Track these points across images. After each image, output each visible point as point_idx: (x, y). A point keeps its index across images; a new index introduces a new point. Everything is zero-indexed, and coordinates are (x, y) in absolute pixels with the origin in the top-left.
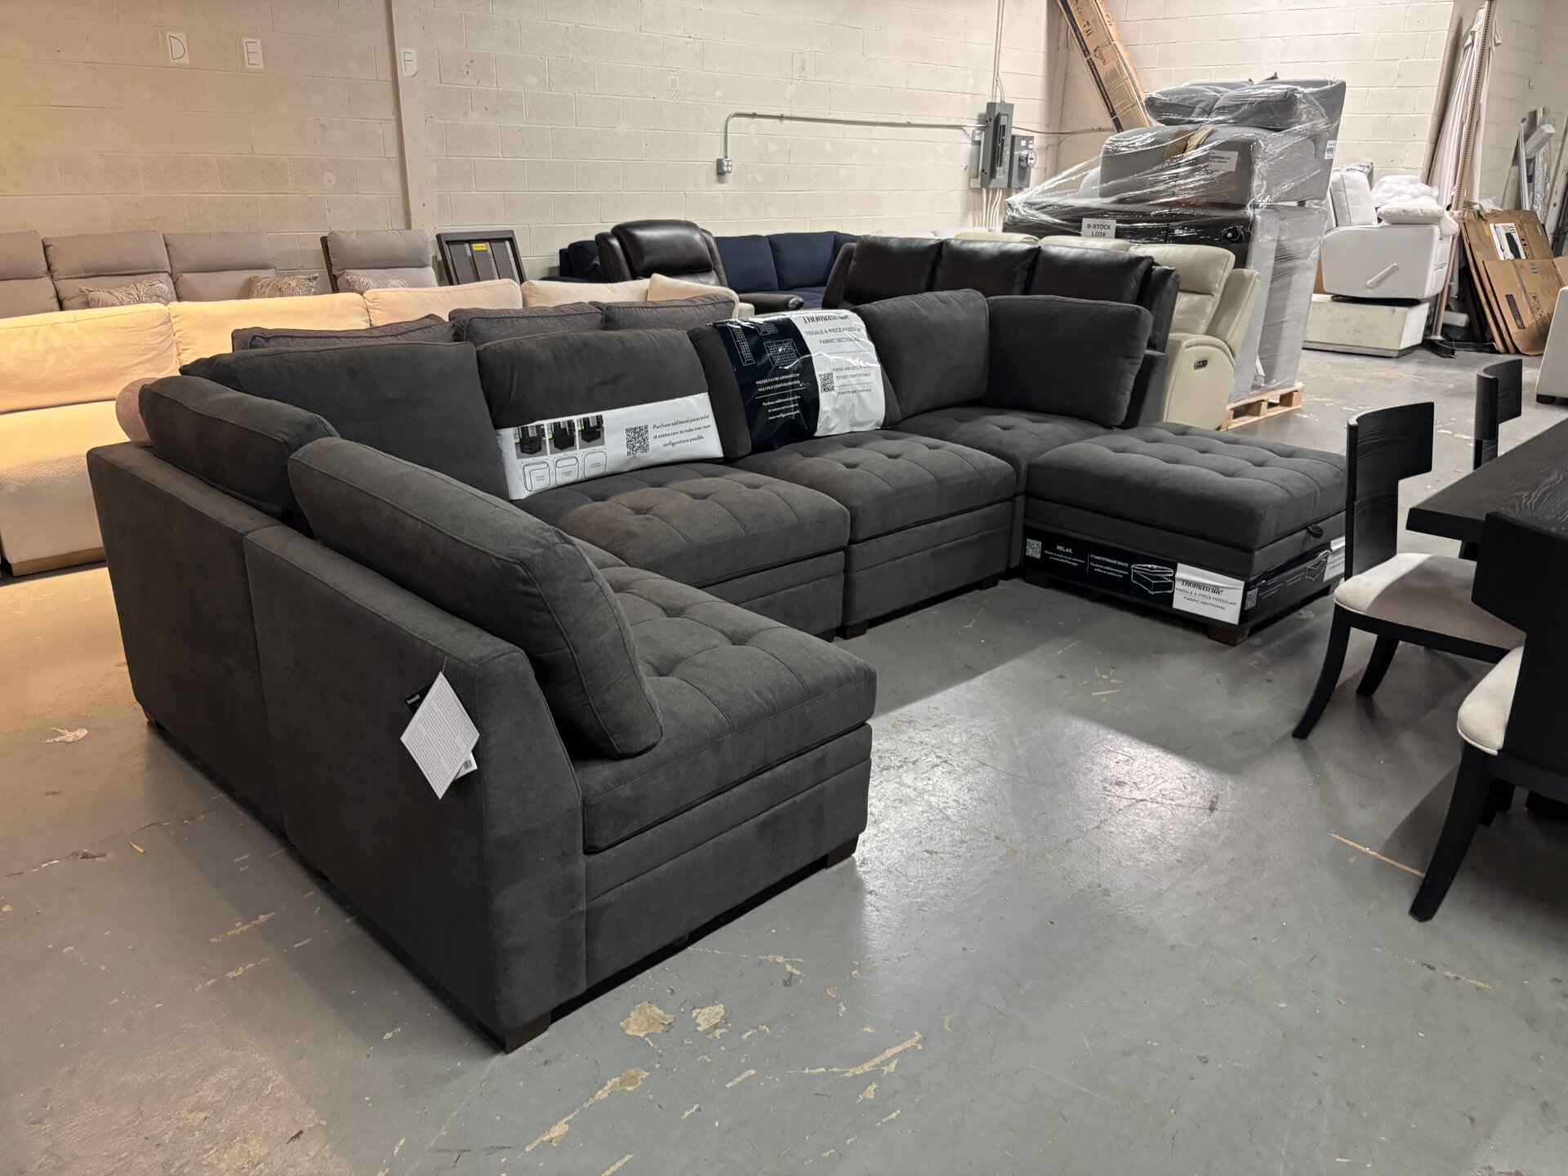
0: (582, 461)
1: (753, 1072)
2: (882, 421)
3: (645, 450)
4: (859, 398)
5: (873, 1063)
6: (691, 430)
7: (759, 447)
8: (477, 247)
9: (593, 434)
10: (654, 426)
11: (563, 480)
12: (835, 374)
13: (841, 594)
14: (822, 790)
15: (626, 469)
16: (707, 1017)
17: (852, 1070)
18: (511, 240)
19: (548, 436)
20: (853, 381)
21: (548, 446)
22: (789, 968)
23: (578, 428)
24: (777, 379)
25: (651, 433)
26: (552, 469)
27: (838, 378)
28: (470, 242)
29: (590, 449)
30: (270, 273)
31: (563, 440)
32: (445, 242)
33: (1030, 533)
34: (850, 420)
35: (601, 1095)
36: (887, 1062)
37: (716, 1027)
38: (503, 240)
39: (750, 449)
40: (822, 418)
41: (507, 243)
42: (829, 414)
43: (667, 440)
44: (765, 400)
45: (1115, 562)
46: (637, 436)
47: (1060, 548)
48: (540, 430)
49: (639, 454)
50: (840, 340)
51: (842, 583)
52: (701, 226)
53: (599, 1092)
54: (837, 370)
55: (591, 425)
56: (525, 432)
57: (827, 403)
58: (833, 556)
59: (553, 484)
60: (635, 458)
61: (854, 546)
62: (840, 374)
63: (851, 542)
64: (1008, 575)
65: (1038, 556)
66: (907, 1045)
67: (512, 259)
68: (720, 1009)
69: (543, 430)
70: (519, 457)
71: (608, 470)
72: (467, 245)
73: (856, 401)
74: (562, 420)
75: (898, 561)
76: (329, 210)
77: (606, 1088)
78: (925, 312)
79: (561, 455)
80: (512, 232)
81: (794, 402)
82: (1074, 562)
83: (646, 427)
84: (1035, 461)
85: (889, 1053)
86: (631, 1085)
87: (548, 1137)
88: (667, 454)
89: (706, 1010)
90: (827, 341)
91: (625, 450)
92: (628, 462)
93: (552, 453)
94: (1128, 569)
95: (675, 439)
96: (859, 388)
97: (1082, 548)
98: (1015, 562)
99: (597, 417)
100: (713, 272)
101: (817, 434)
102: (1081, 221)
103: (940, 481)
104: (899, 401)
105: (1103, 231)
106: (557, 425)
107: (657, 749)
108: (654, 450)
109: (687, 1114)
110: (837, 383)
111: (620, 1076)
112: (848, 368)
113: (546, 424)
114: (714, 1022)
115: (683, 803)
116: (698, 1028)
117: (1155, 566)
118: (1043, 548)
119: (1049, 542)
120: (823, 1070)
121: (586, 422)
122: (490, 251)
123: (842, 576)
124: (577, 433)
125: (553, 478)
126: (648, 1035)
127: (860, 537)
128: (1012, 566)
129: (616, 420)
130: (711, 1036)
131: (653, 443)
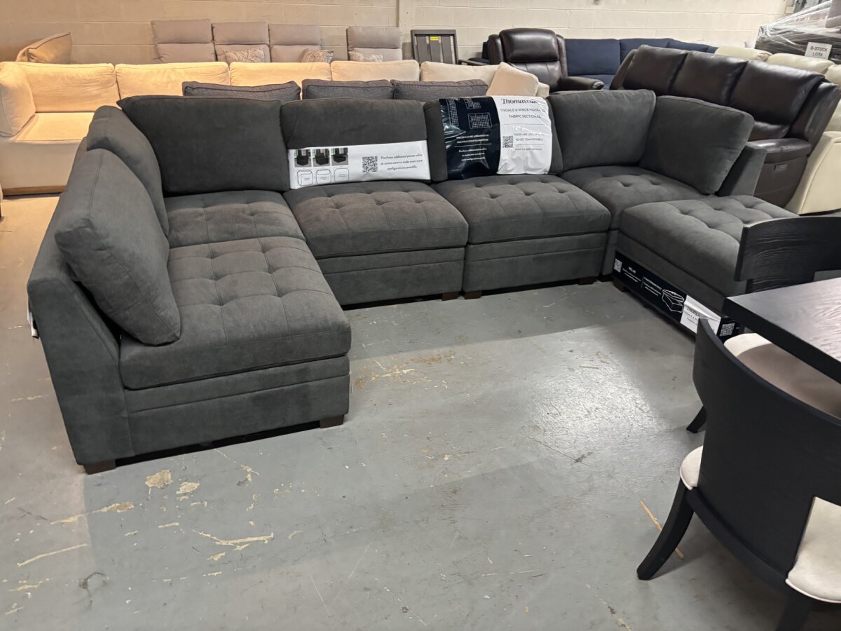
0: (332, 173)
1: (177, 524)
2: (548, 169)
3: (375, 170)
4: (532, 154)
5: (235, 541)
6: (407, 162)
7: (453, 177)
8: (433, 38)
9: (341, 158)
10: (382, 157)
11: (321, 181)
12: (515, 137)
13: (461, 272)
14: (307, 386)
15: (364, 180)
16: (187, 487)
17: (222, 541)
18: (453, 35)
19: (312, 156)
20: (528, 142)
21: (312, 162)
22: (249, 475)
23: (331, 154)
24: (471, 137)
25: (379, 161)
26: (314, 175)
27: (517, 140)
28: (429, 35)
29: (339, 167)
30: (316, 48)
31: (322, 160)
32: (416, 34)
33: (619, 256)
34: (524, 167)
35: (105, 510)
36: (241, 544)
37: (185, 494)
38: (449, 35)
39: (446, 177)
40: (501, 164)
41: (452, 37)
42: (507, 162)
43: (391, 166)
44: (462, 149)
45: (655, 285)
46: (370, 162)
47: (630, 269)
48: (308, 153)
49: (371, 172)
50: (524, 116)
51: (462, 267)
52: (556, 33)
53: (105, 508)
54: (517, 135)
55: (340, 153)
56: (300, 153)
57: (505, 154)
58: (456, 249)
59: (314, 183)
60: (370, 175)
61: (472, 246)
62: (519, 137)
63: (468, 243)
64: (602, 278)
65: (619, 271)
66: (262, 538)
67: (452, 47)
68: (196, 485)
69: (310, 153)
70: (296, 166)
71: (351, 179)
72: (427, 37)
73: (529, 155)
74: (322, 149)
75: (506, 259)
76: (356, 14)
77: (110, 507)
78: (598, 103)
79: (320, 168)
80: (455, 31)
81: (482, 152)
82: (636, 280)
83: (376, 157)
84: (629, 210)
85: (249, 539)
86: (121, 509)
87: (63, 521)
88: (390, 174)
89: (190, 484)
90: (515, 116)
91: (362, 169)
92: (364, 176)
93: (314, 166)
94: (661, 291)
95: (395, 166)
96: (532, 147)
97: (641, 272)
98: (607, 272)
99: (345, 149)
100: (558, 62)
101: (499, 173)
102: (806, 44)
103: (545, 214)
104: (564, 159)
105: (822, 52)
106: (318, 151)
107: (172, 345)
108: (381, 171)
109: (129, 533)
110: (515, 143)
111: (121, 503)
112: (525, 134)
113: (312, 149)
114: (188, 491)
115: (191, 376)
116: (177, 492)
117: (675, 294)
118: (623, 266)
119: (627, 263)
120: (209, 536)
121: (337, 151)
122: (440, 41)
123: (462, 262)
124: (330, 157)
125: (314, 180)
126: (151, 488)
127: (474, 241)
128: (604, 274)
129: (355, 151)
130: (178, 498)
131: (380, 167)
